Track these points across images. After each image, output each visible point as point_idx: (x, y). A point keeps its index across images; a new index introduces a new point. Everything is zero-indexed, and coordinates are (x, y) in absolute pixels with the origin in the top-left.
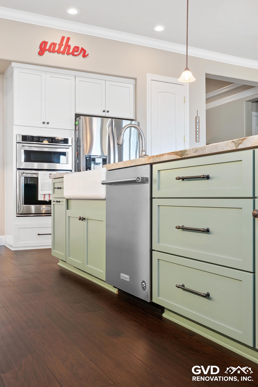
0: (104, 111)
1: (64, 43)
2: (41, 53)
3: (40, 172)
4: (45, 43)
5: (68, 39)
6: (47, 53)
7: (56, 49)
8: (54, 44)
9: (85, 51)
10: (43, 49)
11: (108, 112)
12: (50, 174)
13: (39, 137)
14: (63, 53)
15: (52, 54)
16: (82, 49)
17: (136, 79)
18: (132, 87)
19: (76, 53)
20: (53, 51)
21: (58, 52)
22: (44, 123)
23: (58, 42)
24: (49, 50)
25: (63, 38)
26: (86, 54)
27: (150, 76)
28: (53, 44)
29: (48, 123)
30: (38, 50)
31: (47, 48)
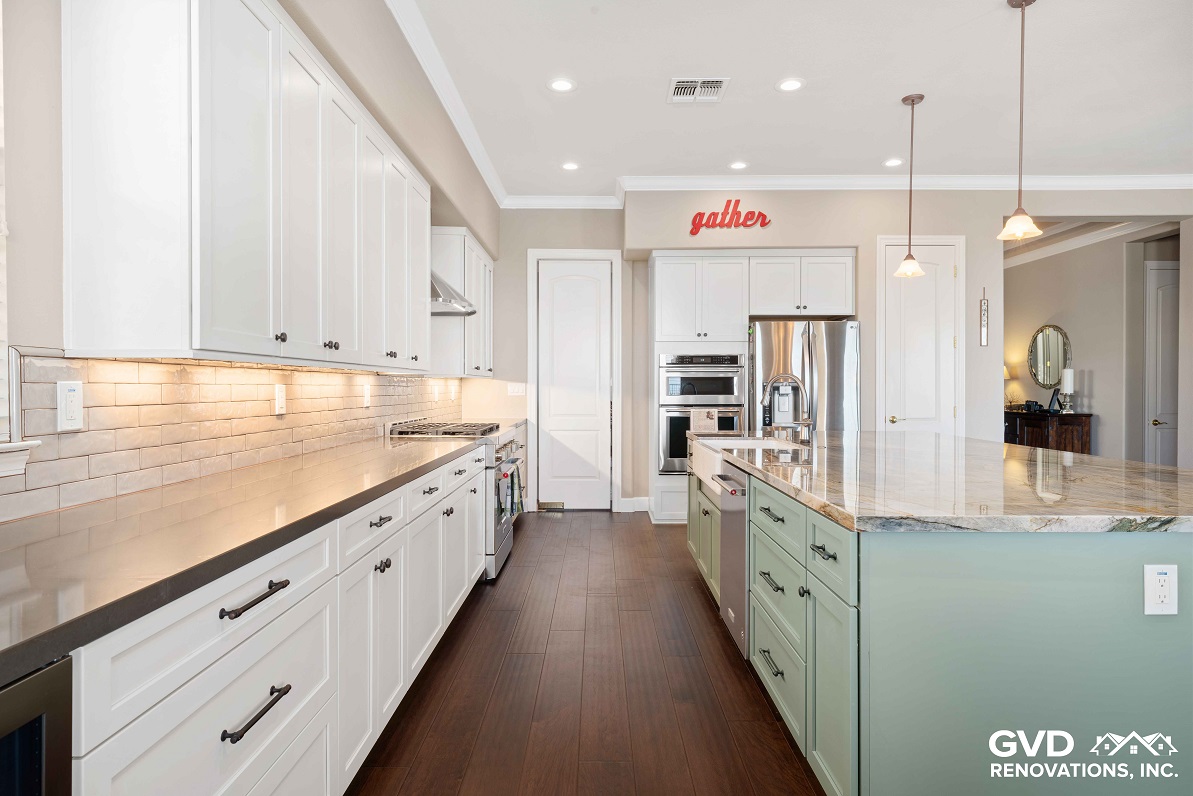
0: (798, 308)
1: (730, 211)
2: (694, 231)
3: (692, 410)
4: (701, 215)
5: (737, 202)
6: (703, 230)
7: (718, 221)
8: (715, 215)
9: (764, 217)
10: (697, 225)
11: (805, 307)
12: (708, 413)
13: (692, 357)
14: (729, 225)
15: (711, 230)
16: (760, 214)
17: (857, 248)
18: (849, 261)
19: (749, 223)
20: (714, 225)
21: (721, 225)
22: (699, 335)
23: (720, 209)
24: (707, 225)
25: (729, 202)
26: (767, 221)
27: (881, 240)
28: (713, 214)
29: (705, 335)
30: (690, 227)
31: (704, 222)
